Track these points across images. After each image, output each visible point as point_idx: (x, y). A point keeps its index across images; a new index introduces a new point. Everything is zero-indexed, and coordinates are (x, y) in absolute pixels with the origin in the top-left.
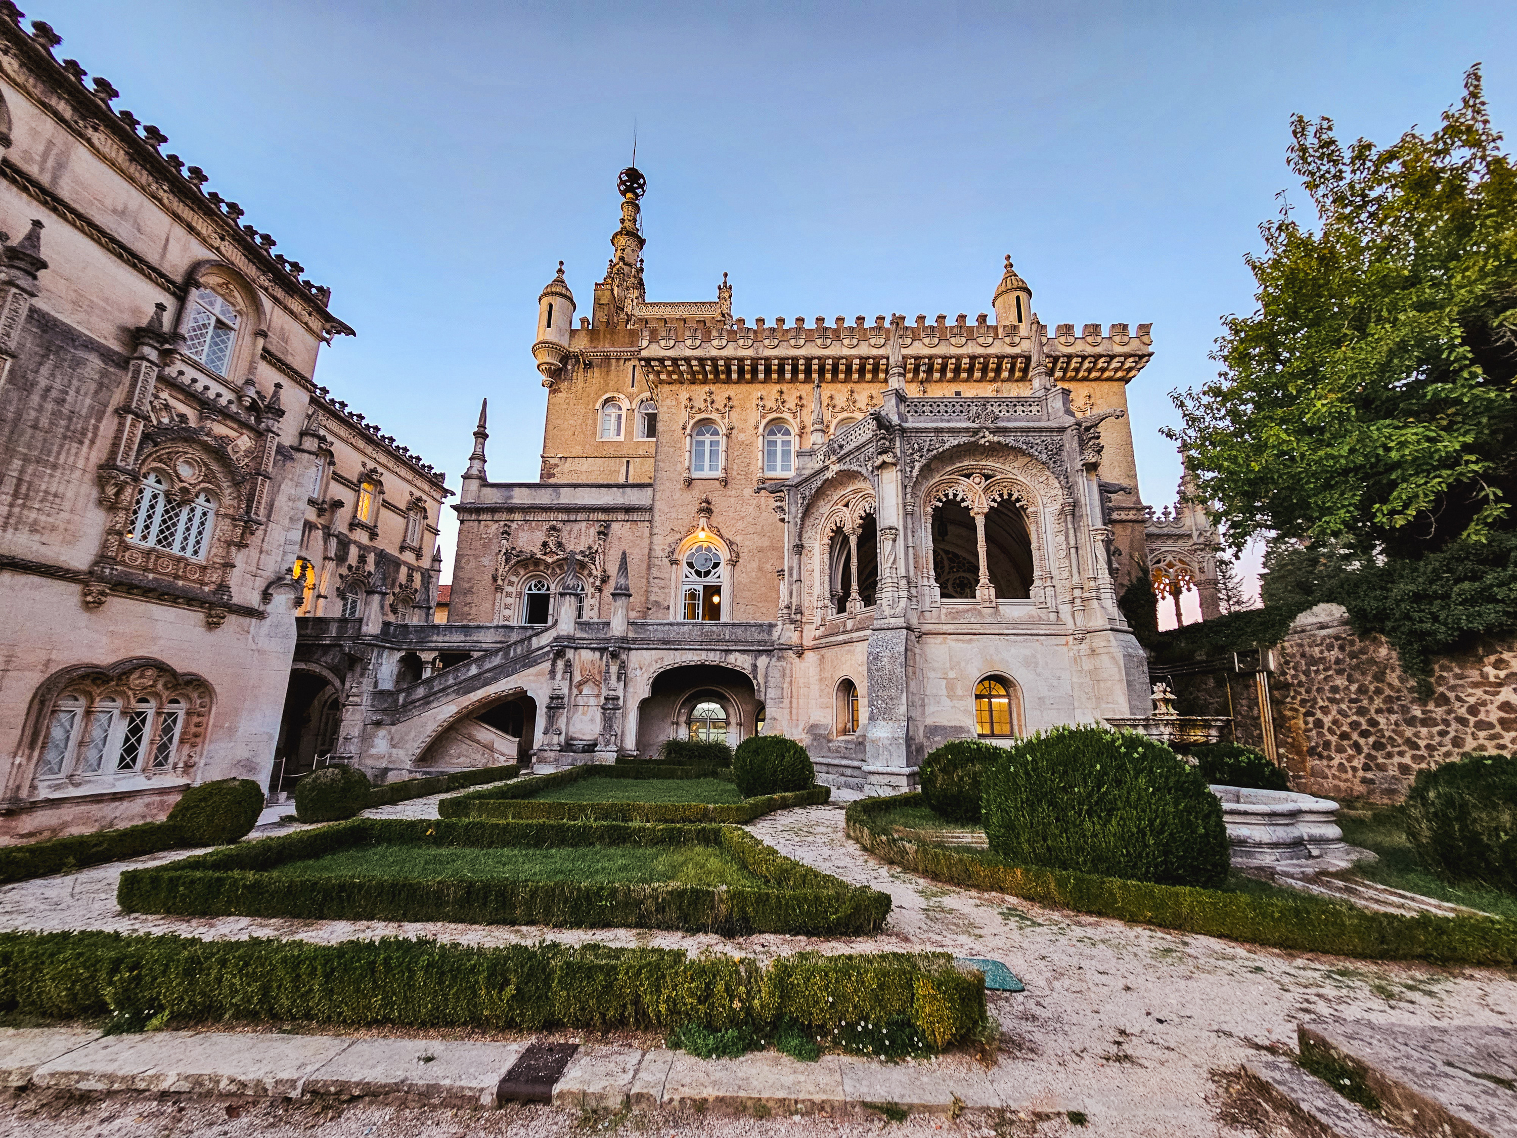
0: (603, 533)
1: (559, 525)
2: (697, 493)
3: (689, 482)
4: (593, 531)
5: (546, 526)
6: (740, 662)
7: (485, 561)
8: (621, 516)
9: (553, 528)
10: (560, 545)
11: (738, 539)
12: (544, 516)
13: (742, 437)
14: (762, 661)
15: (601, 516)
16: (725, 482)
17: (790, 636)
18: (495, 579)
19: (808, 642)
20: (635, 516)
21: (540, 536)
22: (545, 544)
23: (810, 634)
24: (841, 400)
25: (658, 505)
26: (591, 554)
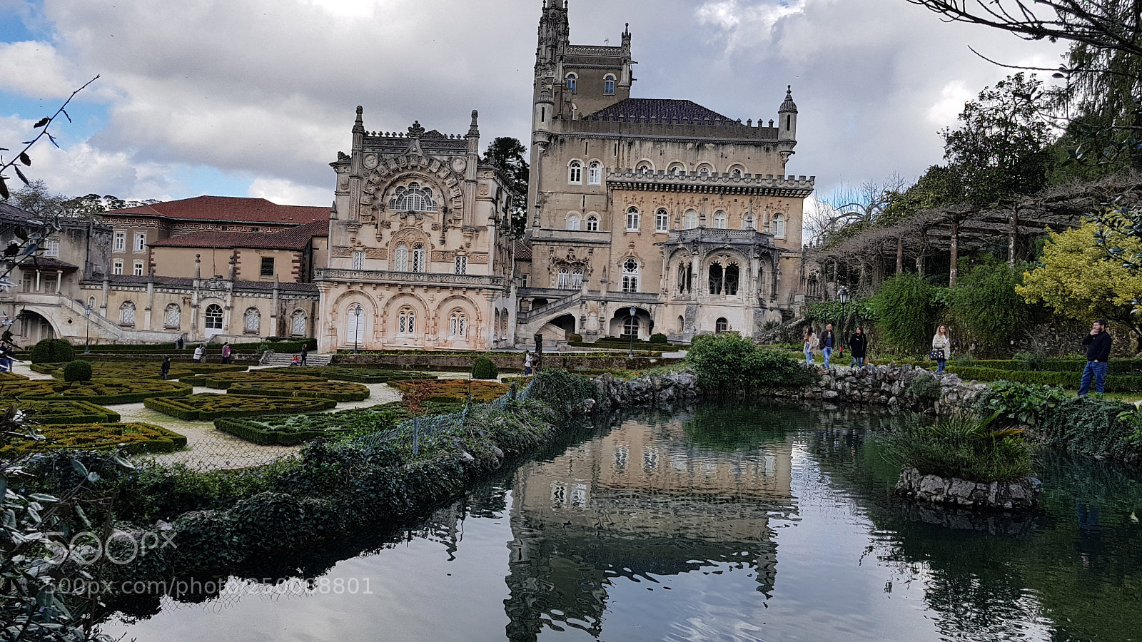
0: (591, 253)
1: (573, 248)
2: (629, 238)
3: (626, 234)
4: (587, 251)
5: (567, 248)
6: (645, 307)
7: (544, 261)
8: (597, 245)
9: (571, 250)
10: (574, 256)
11: (644, 258)
12: (567, 244)
13: (647, 215)
14: (653, 307)
15: (590, 245)
16: (640, 234)
17: (663, 299)
18: (549, 269)
19: (669, 302)
20: (603, 246)
21: (566, 252)
22: (568, 256)
23: (670, 298)
24: (688, 200)
25: (613, 242)
26: (586, 260)
